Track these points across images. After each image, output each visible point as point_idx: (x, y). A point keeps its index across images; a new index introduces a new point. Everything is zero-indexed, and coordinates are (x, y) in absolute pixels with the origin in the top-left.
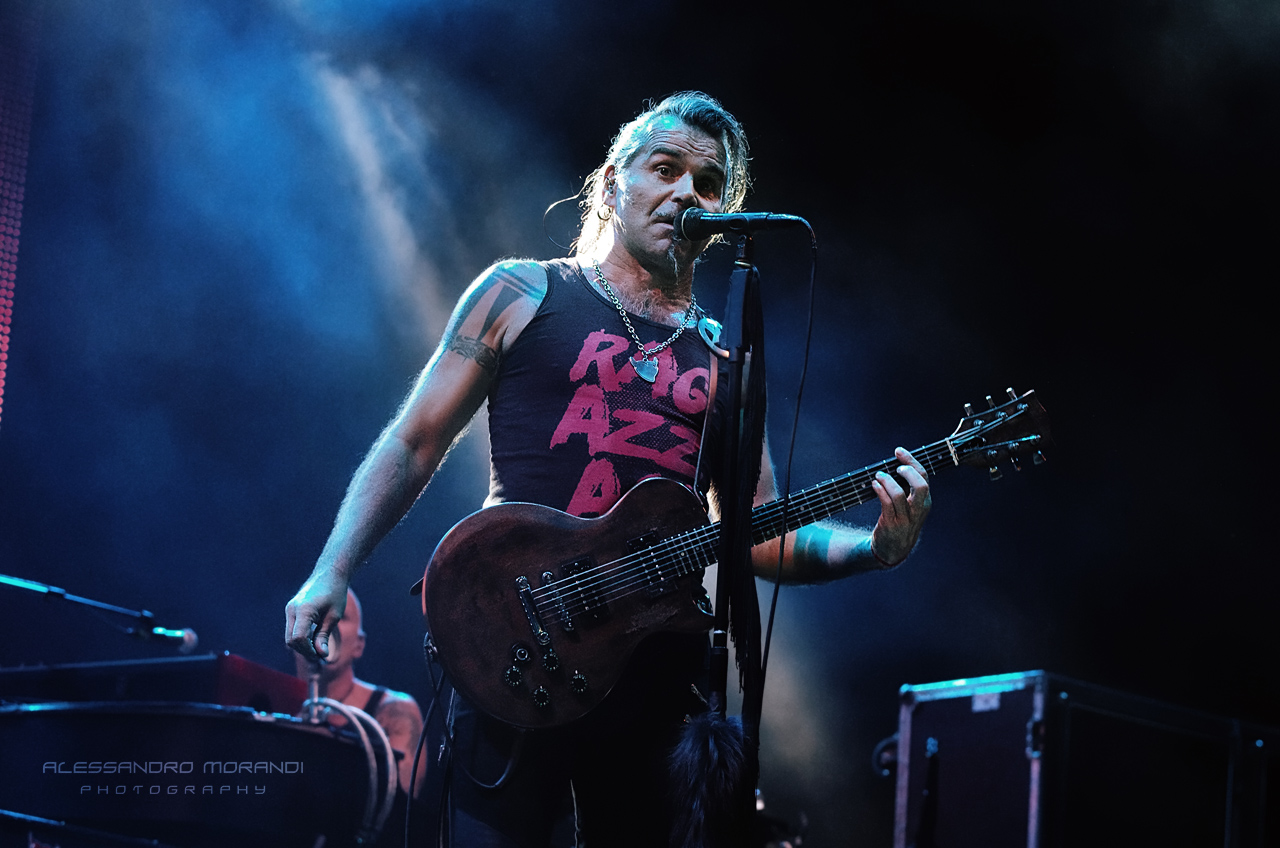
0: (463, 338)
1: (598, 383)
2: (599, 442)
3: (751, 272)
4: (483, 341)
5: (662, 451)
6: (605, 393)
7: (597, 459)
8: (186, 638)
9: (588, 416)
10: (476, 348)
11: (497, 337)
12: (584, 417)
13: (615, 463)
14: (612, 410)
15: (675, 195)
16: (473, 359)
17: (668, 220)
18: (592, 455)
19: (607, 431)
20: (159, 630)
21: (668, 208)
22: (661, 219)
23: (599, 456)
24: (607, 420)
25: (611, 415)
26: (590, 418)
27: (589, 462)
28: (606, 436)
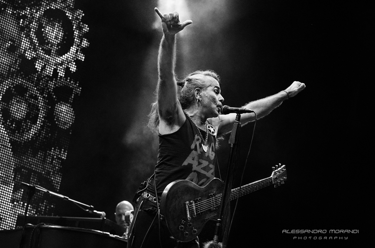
1: (197, 151)
2: (195, 168)
3: (239, 124)
5: (208, 172)
6: (198, 154)
7: (194, 172)
8: (102, 214)
9: (193, 159)
12: (193, 160)
13: (198, 174)
14: (199, 159)
18: (193, 170)
19: (197, 165)
20: (95, 211)
23: (195, 171)
24: (198, 162)
25: (198, 160)
26: (194, 160)
27: (192, 172)
28: (197, 166)
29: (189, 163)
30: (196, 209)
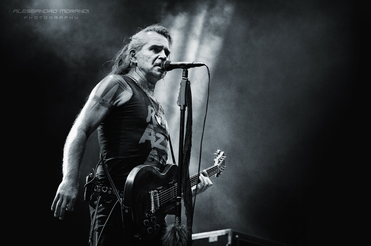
0: (105, 101)
1: (153, 124)
2: (153, 144)
3: (187, 81)
4: (112, 103)
6: (154, 128)
7: (154, 150)
10: (109, 105)
11: (116, 102)
13: (158, 151)
14: (155, 133)
15: (159, 57)
16: (108, 108)
17: (159, 65)
18: (152, 147)
19: (155, 140)
21: (158, 61)
22: (157, 65)
23: (154, 148)
24: (155, 137)
25: (155, 135)
26: (151, 135)
27: (152, 150)
28: (155, 142)
29: (146, 140)
30: (159, 198)
